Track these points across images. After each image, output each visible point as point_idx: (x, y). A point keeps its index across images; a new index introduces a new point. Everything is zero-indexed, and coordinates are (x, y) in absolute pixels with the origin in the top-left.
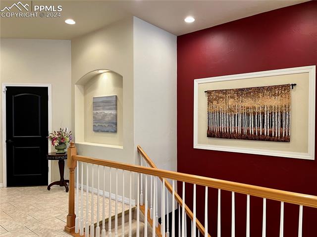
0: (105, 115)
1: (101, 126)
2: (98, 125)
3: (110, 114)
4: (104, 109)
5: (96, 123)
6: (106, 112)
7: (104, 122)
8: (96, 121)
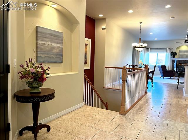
0: (54, 47)
1: (49, 57)
2: (45, 57)
3: (58, 47)
4: (51, 41)
5: (42, 54)
6: (54, 45)
7: (52, 53)
8: (42, 53)
